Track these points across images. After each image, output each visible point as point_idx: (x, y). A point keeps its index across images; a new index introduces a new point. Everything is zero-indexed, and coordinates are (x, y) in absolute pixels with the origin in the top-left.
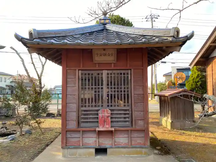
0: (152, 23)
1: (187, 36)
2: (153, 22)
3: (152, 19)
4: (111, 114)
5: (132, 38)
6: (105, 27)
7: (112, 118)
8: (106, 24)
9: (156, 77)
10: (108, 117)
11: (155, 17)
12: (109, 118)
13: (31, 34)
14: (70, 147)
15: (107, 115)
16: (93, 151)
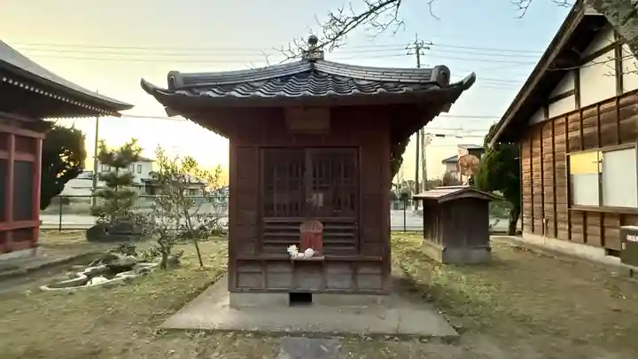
0: (418, 57)
1: (462, 82)
2: (421, 56)
3: (418, 49)
4: (324, 230)
5: (360, 87)
6: (313, 66)
7: (324, 238)
8: (315, 62)
9: (424, 165)
10: (317, 234)
11: (425, 46)
12: (320, 237)
13: (171, 81)
14: (245, 289)
15: (315, 231)
16: (286, 297)
